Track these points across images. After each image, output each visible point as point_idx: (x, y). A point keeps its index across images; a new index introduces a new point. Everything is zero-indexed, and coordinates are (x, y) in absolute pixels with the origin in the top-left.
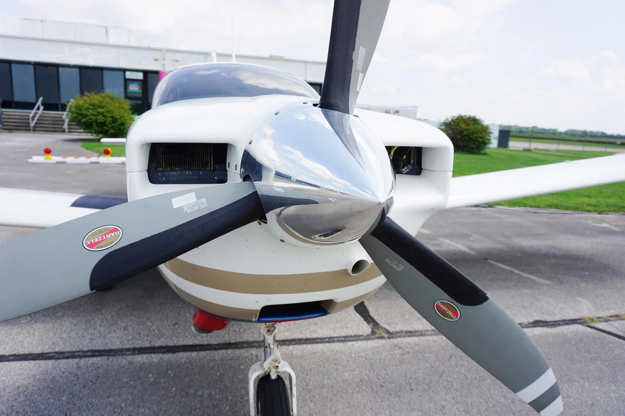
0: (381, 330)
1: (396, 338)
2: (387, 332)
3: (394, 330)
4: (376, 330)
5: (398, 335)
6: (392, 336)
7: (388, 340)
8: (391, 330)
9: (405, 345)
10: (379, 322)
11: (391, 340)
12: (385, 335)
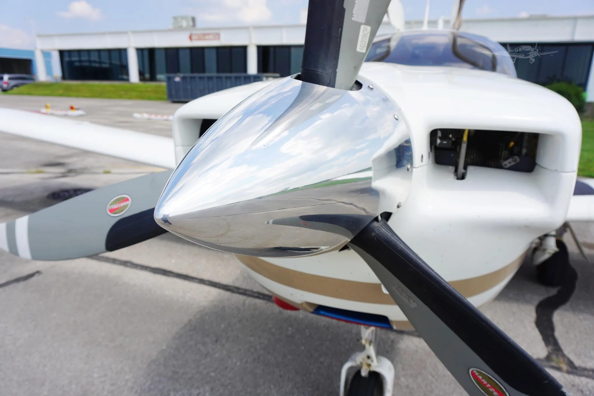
0: (561, 359)
1: (581, 375)
2: (571, 364)
3: (583, 365)
4: (554, 357)
5: (586, 373)
6: (574, 371)
7: (566, 375)
8: (577, 363)
9: (590, 391)
10: (563, 346)
11: (571, 377)
12: (564, 367)
